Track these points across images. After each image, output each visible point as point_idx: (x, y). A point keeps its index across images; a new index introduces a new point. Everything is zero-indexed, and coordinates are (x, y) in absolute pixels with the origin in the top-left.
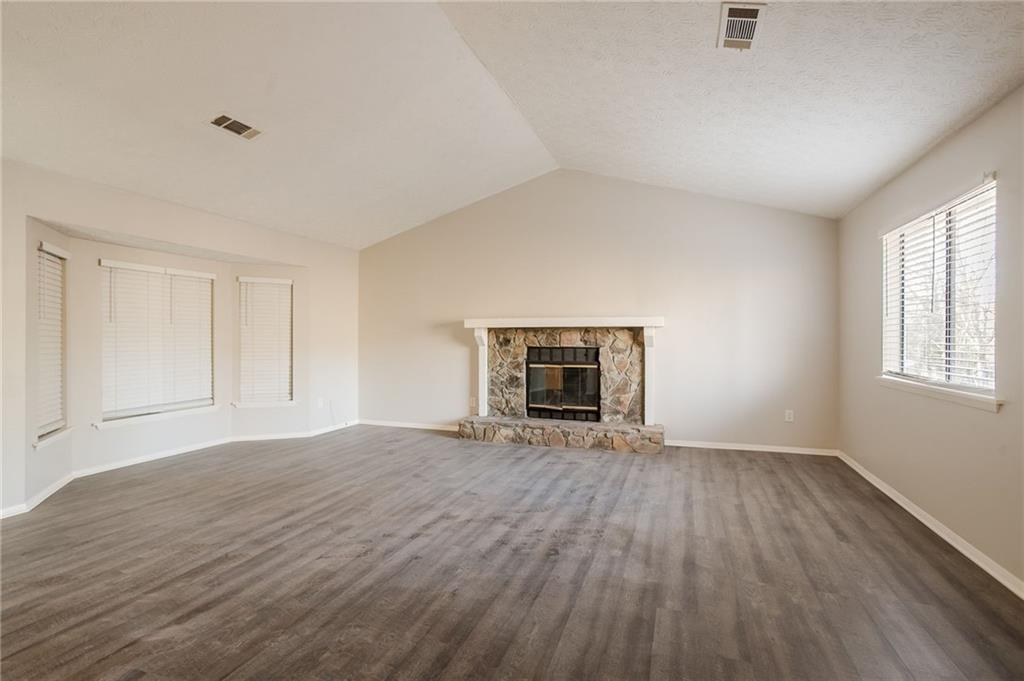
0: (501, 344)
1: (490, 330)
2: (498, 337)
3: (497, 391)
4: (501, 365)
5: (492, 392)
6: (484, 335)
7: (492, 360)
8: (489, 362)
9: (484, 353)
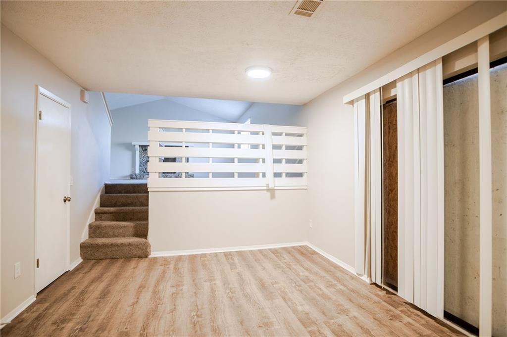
0: (144, 151)
1: (140, 146)
2: (142, 149)
3: (142, 165)
4: (144, 157)
5: (140, 166)
6: (138, 147)
7: (140, 155)
8: (139, 156)
9: (137, 153)
